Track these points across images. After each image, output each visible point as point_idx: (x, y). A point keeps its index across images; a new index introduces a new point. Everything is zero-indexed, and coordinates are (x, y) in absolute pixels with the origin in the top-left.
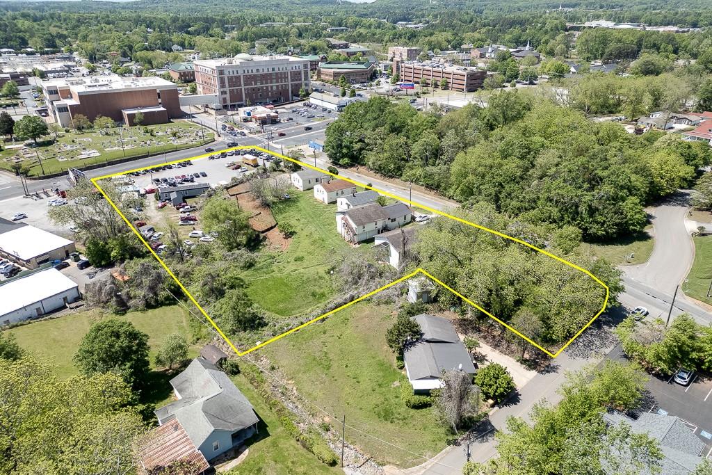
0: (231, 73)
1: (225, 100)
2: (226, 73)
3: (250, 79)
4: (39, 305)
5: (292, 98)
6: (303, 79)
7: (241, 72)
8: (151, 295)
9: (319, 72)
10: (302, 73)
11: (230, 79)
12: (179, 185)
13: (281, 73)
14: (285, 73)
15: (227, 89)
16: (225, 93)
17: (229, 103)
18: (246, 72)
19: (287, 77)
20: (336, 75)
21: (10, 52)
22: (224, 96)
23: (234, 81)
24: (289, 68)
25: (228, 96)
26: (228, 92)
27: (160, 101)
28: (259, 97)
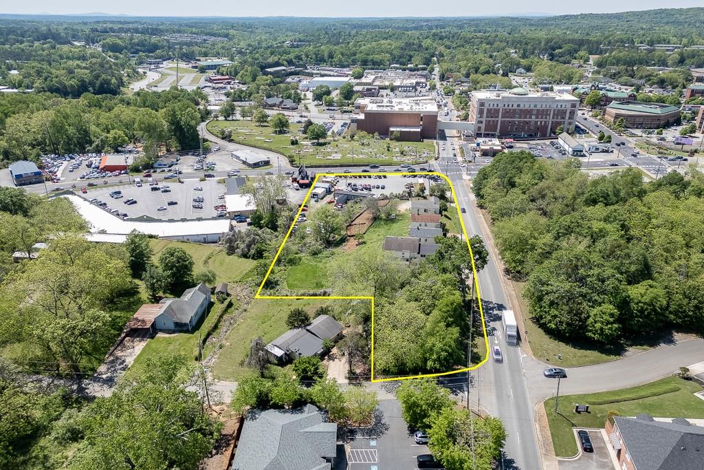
0: (491, 105)
1: (479, 128)
2: (487, 105)
3: (508, 113)
4: (205, 237)
5: (550, 135)
6: (567, 118)
7: (501, 106)
8: (246, 250)
9: (605, 112)
10: (568, 112)
11: (489, 111)
12: (359, 191)
13: (543, 110)
14: (547, 110)
15: (484, 120)
16: (482, 122)
17: (483, 132)
18: (506, 105)
19: (549, 115)
20: (617, 116)
21: (397, 68)
22: (480, 125)
23: (493, 113)
24: (554, 106)
25: (483, 126)
26: (484, 123)
27: (421, 123)
28: (514, 130)
